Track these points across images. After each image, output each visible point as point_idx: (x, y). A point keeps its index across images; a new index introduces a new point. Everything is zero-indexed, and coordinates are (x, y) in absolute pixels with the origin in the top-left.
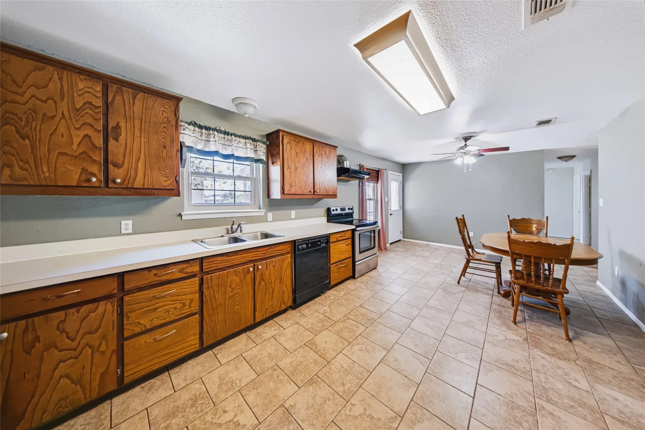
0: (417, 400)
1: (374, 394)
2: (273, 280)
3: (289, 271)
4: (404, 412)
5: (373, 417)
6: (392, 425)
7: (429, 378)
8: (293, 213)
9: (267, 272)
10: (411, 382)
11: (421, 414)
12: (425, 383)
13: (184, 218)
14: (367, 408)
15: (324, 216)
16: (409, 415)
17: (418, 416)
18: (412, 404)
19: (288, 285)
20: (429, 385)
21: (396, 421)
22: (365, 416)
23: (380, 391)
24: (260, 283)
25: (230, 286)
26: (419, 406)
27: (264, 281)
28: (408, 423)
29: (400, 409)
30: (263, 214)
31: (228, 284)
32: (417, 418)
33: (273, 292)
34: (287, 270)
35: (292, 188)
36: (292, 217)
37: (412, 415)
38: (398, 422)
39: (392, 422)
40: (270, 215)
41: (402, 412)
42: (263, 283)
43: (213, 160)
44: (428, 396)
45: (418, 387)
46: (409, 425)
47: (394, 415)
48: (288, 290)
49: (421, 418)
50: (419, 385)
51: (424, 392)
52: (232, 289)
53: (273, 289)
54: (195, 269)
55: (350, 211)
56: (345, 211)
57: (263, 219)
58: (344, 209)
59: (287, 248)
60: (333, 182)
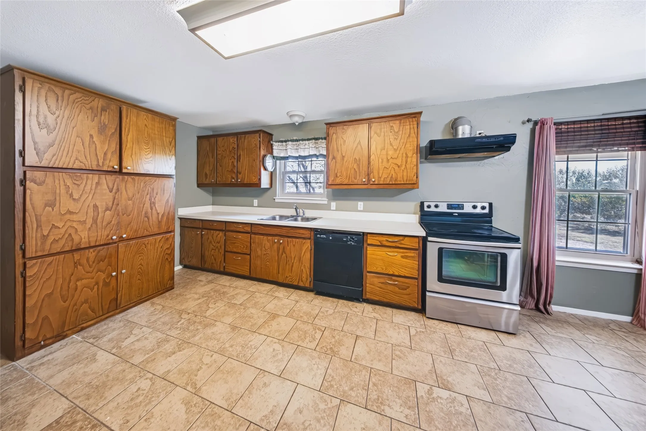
0: (211, 408)
1: (221, 368)
2: (293, 256)
3: (308, 255)
4: (200, 395)
5: (199, 370)
6: (190, 385)
7: (240, 425)
8: (361, 205)
9: (288, 248)
10: (234, 402)
11: (194, 411)
12: (232, 418)
13: (276, 201)
14: (208, 366)
15: (415, 213)
16: (196, 399)
17: (193, 409)
18: (207, 402)
19: (306, 267)
20: (230, 424)
21: (192, 389)
22: (201, 365)
23: (223, 373)
24: (282, 254)
25: (264, 247)
26: (204, 409)
27: (285, 253)
28: (187, 398)
29: (203, 392)
30: (326, 202)
31: (263, 245)
32: (191, 407)
33: (292, 266)
34: (306, 253)
35: (337, 178)
36: (359, 209)
37: (195, 403)
38: (191, 390)
39: (191, 385)
40: (333, 205)
41: (200, 393)
42: (284, 255)
43: (299, 161)
44: (214, 422)
45: (227, 410)
46: (186, 399)
47: (198, 386)
48: (306, 272)
49: (190, 411)
50: (231, 412)
51: (220, 417)
52: (266, 250)
53: (293, 263)
54: (248, 229)
55: (478, 210)
56: (463, 209)
57: (327, 207)
58: (461, 207)
59: (307, 234)
60: (408, 166)
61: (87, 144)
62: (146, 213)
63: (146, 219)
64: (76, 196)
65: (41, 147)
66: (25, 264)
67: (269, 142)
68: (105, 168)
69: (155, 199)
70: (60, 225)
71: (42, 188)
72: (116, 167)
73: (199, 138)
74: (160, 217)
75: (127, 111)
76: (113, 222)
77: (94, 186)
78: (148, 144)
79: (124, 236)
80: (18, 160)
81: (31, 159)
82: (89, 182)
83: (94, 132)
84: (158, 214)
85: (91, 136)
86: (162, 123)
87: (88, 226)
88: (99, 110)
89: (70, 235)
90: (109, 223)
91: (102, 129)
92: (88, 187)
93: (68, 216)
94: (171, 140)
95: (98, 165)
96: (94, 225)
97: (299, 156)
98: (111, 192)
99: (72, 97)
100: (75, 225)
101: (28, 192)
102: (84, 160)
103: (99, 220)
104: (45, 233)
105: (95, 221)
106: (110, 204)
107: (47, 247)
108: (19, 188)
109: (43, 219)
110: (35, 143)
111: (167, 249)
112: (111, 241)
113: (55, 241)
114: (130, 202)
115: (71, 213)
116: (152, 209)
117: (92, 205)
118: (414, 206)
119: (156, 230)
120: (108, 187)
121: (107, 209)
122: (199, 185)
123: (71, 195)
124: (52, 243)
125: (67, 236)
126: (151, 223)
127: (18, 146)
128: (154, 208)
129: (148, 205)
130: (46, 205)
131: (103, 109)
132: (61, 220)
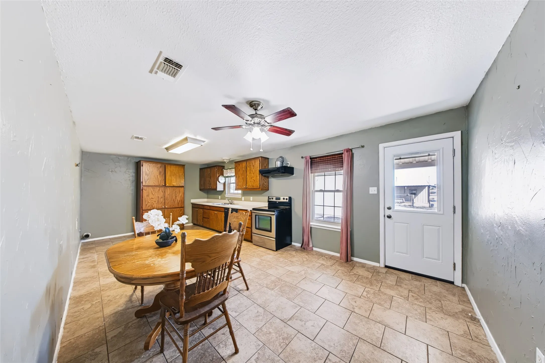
2: (220, 219)
8: (251, 198)
13: (226, 196)
19: (223, 224)
27: (218, 218)
30: (240, 197)
31: (212, 215)
36: (251, 200)
40: (243, 198)
54: (209, 208)
55: (285, 200)
56: (280, 200)
57: (240, 199)
58: (279, 199)
59: (223, 210)
60: (257, 180)
61: (156, 178)
62: (174, 200)
63: (173, 202)
64: (153, 194)
65: (146, 180)
66: (142, 211)
67: (222, 169)
68: (161, 185)
69: (176, 195)
70: (150, 202)
71: (146, 191)
72: (164, 185)
73: (201, 169)
74: (178, 201)
75: (167, 166)
76: (163, 202)
77: (158, 191)
78: (174, 176)
79: (166, 207)
80: (141, 184)
81: (144, 184)
82: (157, 189)
83: (158, 174)
84: (178, 200)
85: (157, 176)
86: (179, 168)
87: (156, 203)
88: (159, 167)
89: (152, 205)
90: (162, 202)
91: (160, 173)
92: (157, 191)
93: (152, 199)
94: (182, 173)
95: (159, 184)
96: (158, 203)
97: (231, 176)
98: (162, 192)
99: (153, 165)
100: (153, 202)
101: (143, 192)
102: (155, 183)
103: (159, 201)
104: (147, 204)
105: (158, 201)
106: (162, 197)
107: (147, 208)
108: (141, 191)
109: (146, 200)
110: (145, 179)
111: (181, 213)
112: (162, 208)
113: (149, 206)
114: (168, 196)
115: (152, 198)
116: (175, 199)
117: (157, 197)
118: (266, 199)
119: (177, 206)
120: (162, 191)
121: (161, 198)
122: (200, 190)
123: (152, 193)
124: (148, 207)
125: (151, 205)
126: (175, 204)
127: (141, 181)
128: (176, 198)
129: (174, 197)
130: (147, 196)
131: (161, 167)
132: (150, 200)
